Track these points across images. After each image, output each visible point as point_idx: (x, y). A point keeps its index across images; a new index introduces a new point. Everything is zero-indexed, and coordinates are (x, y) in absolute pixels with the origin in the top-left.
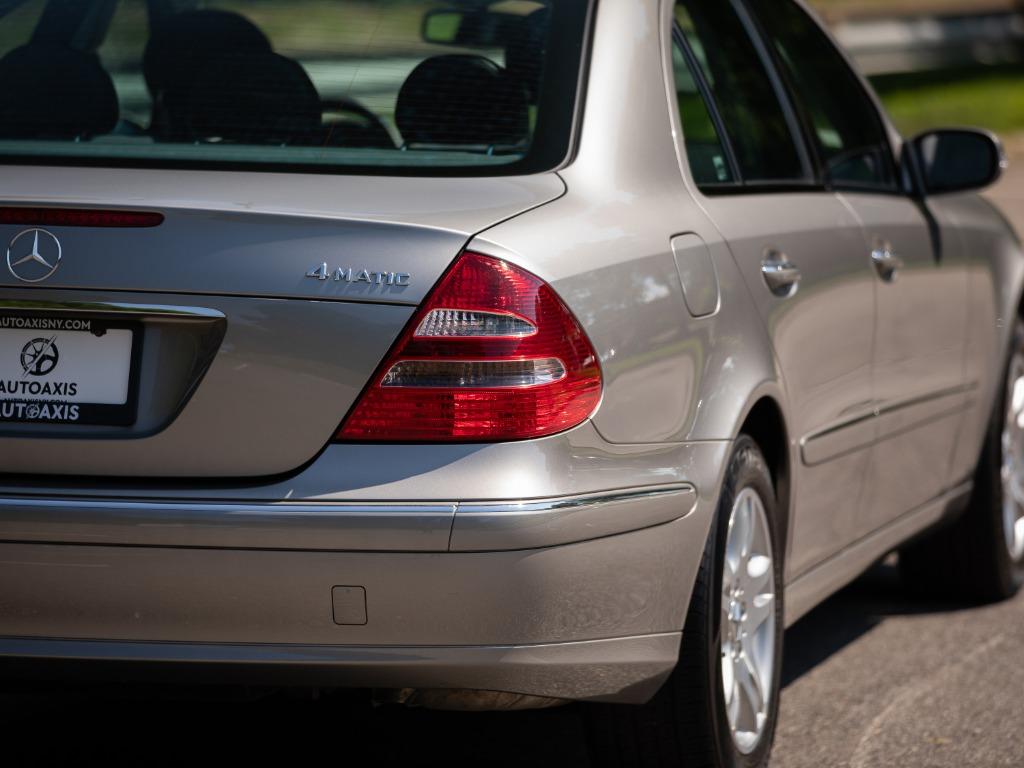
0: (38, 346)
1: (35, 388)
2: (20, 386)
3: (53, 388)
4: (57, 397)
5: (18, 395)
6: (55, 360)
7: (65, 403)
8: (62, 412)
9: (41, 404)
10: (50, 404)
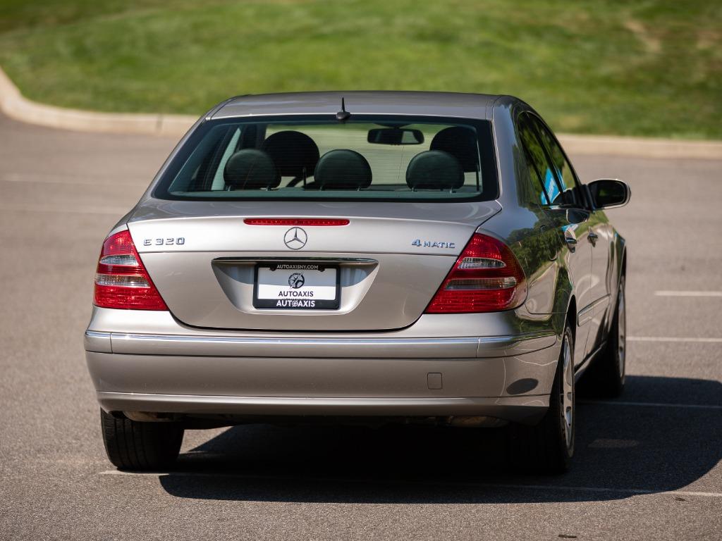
0: (296, 276)
1: (295, 294)
2: (289, 293)
3: (303, 294)
4: (305, 298)
5: (288, 297)
6: (303, 282)
7: (308, 300)
8: (308, 304)
9: (299, 301)
10: (303, 301)
